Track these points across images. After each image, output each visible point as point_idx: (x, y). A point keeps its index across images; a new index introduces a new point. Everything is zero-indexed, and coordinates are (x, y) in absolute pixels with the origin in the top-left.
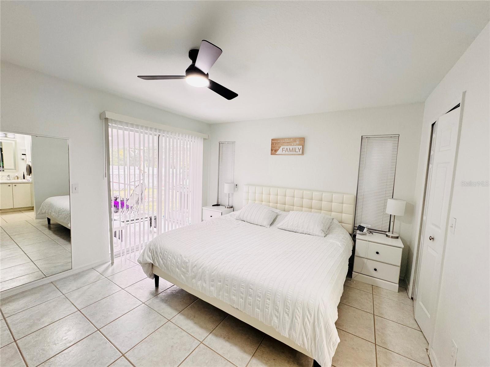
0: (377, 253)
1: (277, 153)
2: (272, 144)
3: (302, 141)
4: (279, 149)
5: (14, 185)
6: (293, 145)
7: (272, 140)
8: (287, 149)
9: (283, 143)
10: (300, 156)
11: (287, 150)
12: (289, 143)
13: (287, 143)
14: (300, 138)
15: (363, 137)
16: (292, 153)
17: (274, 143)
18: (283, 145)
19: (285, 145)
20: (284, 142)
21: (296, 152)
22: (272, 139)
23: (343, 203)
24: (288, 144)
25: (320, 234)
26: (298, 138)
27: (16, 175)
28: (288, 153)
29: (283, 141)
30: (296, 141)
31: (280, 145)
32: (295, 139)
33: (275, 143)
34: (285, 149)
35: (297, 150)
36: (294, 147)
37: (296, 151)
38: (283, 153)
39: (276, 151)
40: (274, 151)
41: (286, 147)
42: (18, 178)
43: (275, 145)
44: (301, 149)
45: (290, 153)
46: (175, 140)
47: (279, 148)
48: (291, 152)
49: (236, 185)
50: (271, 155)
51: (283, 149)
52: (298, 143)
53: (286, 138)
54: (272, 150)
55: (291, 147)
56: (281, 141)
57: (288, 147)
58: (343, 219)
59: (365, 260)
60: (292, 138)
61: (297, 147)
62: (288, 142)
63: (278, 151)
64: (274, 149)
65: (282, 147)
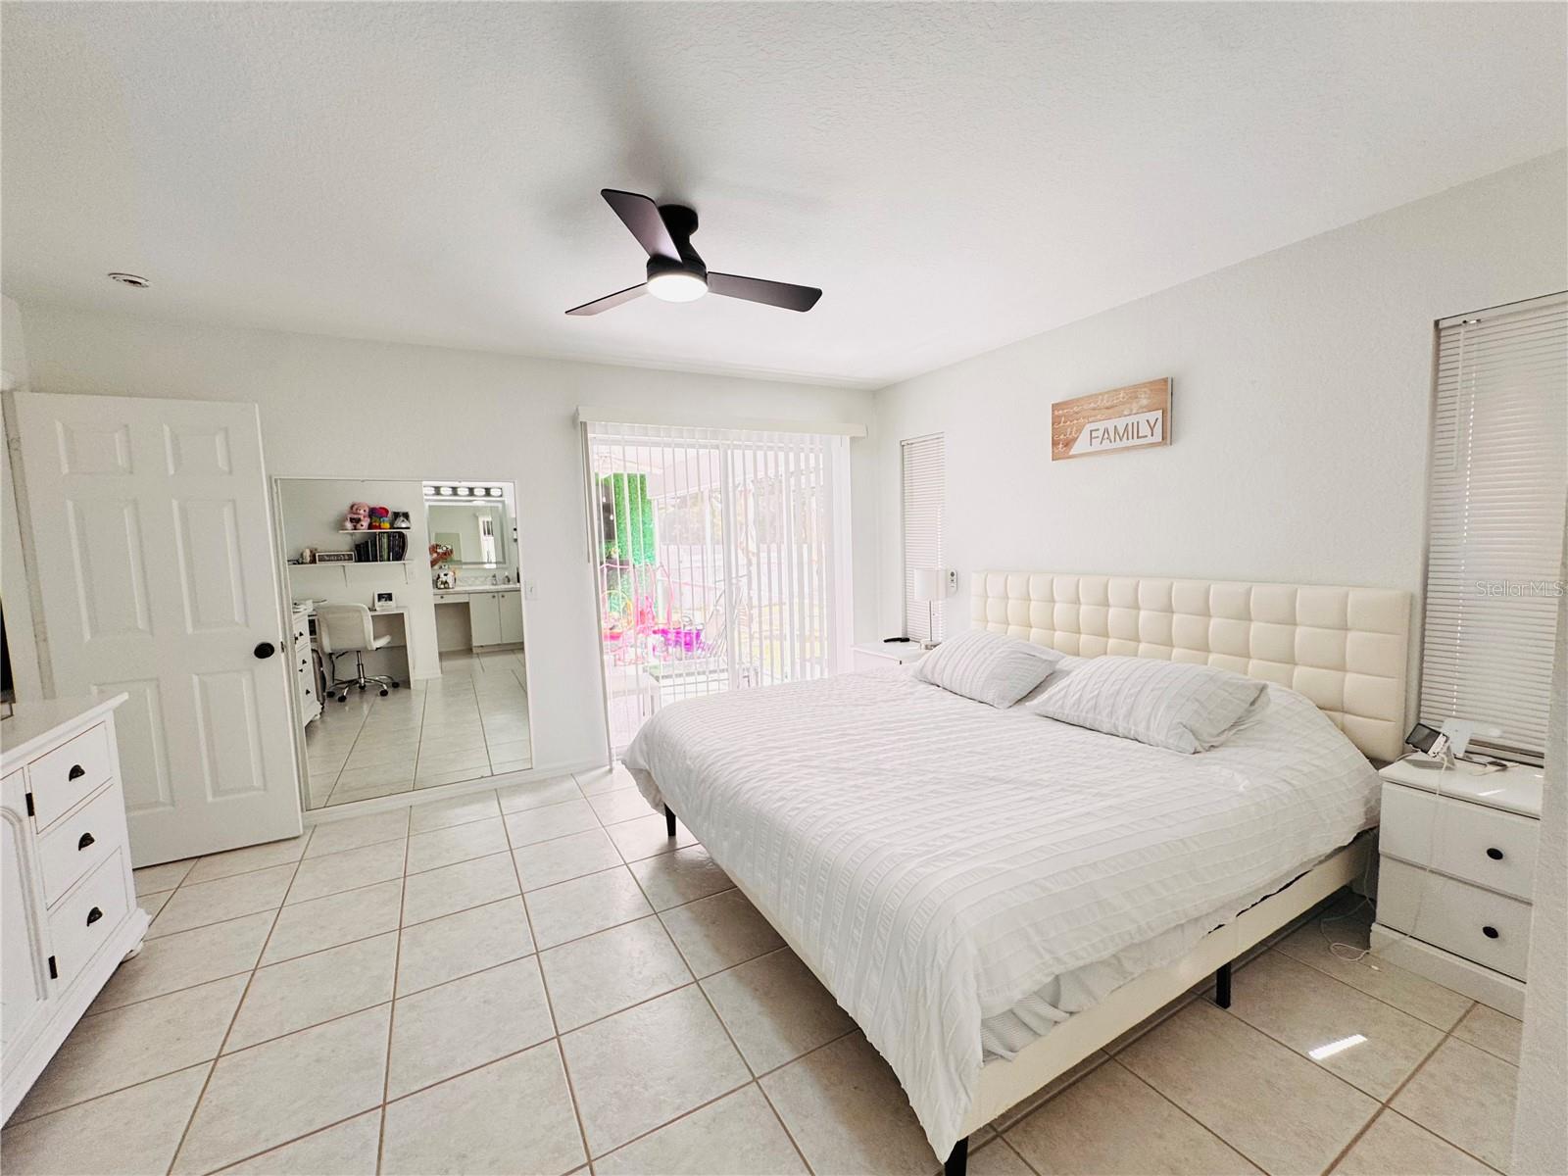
0: (1495, 854)
1: (1071, 453)
2: (1055, 421)
3: (1164, 394)
4: (1077, 438)
5: (500, 594)
6: (1126, 413)
7: (1055, 407)
8: (1106, 431)
9: (1093, 413)
10: (1159, 448)
11: (1106, 435)
13: (1107, 408)
14: (1152, 385)
15: (1443, 324)
16: (1125, 443)
17: (1059, 417)
18: (1090, 420)
19: (1099, 417)
20: (1094, 409)
21: (1138, 437)
22: (1053, 405)
23: (1343, 627)
24: (1110, 411)
25: (1171, 741)
26: (1144, 385)
27: (506, 574)
28: (1114, 445)
29: (1092, 405)
30: (1137, 398)
31: (1081, 420)
32: (1134, 391)
33: (1064, 415)
34: (1100, 434)
35: (1145, 430)
36: (1130, 420)
37: (1140, 435)
38: (1091, 449)
39: (1068, 444)
40: (1062, 444)
41: (1101, 426)
42: (509, 581)
43: (1065, 422)
44: (1160, 420)
45: (1119, 444)
46: (802, 455)
47: (1079, 431)
48: (1121, 440)
49: (952, 574)
50: (1053, 460)
51: (1094, 434)
52: (1144, 402)
53: (1100, 394)
54: (1055, 443)
55: (1121, 423)
56: (1085, 407)
57: (1110, 424)
58: (1345, 695)
59: (1437, 882)
60: (1124, 389)
61: (1142, 418)
62: (1108, 405)
63: (1077, 443)
64: (1062, 437)
65: (1089, 427)
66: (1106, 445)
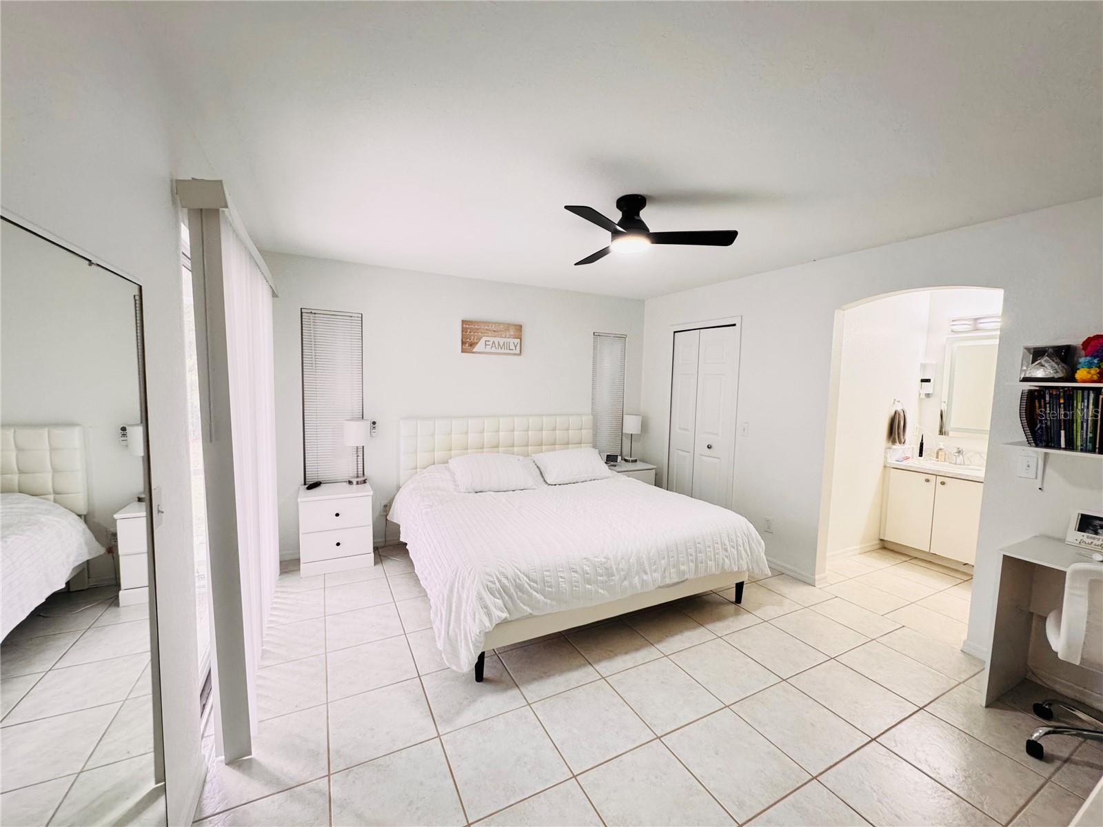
1: (474, 350)
2: (464, 330)
3: (518, 330)
4: (477, 343)
6: (504, 336)
7: (463, 322)
8: (494, 343)
9: (485, 331)
10: (517, 357)
11: (494, 345)
12: (496, 333)
13: (494, 331)
14: (516, 325)
16: (503, 351)
17: (466, 328)
18: (486, 335)
19: (489, 335)
20: (487, 330)
23: (568, 429)
26: (512, 325)
28: (497, 351)
29: (486, 328)
30: (509, 330)
31: (480, 334)
32: (508, 326)
33: (469, 328)
34: (491, 343)
35: (512, 347)
36: (508, 340)
37: (510, 348)
38: (486, 351)
39: (472, 345)
40: (468, 344)
41: (492, 339)
43: (470, 332)
44: (519, 344)
45: (500, 351)
47: (479, 339)
48: (501, 349)
49: (374, 423)
50: (462, 352)
51: (487, 343)
52: (512, 333)
53: (491, 323)
54: (463, 343)
55: (502, 341)
56: (482, 327)
57: (496, 340)
60: (503, 324)
61: (512, 341)
62: (495, 329)
63: (477, 346)
64: (468, 340)
65: (484, 339)
66: (494, 350)
